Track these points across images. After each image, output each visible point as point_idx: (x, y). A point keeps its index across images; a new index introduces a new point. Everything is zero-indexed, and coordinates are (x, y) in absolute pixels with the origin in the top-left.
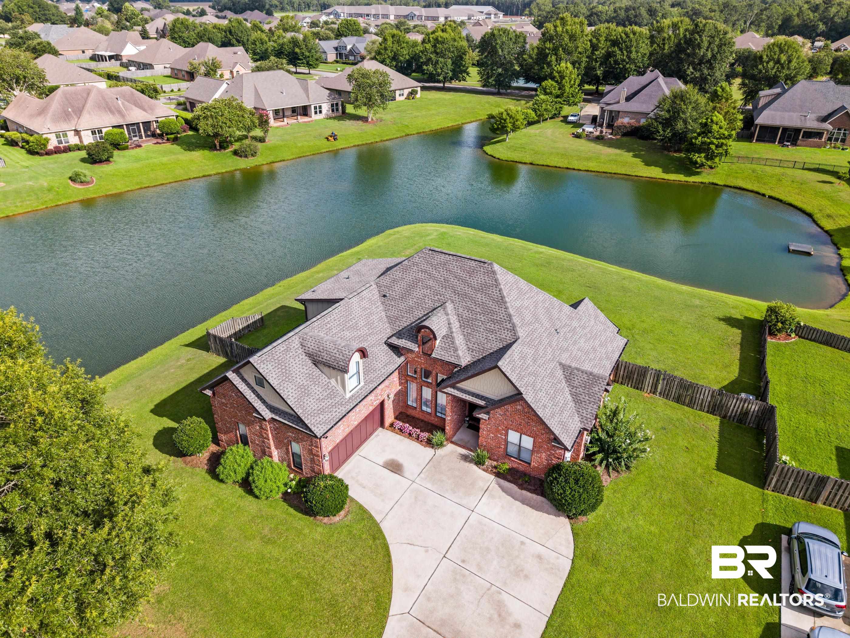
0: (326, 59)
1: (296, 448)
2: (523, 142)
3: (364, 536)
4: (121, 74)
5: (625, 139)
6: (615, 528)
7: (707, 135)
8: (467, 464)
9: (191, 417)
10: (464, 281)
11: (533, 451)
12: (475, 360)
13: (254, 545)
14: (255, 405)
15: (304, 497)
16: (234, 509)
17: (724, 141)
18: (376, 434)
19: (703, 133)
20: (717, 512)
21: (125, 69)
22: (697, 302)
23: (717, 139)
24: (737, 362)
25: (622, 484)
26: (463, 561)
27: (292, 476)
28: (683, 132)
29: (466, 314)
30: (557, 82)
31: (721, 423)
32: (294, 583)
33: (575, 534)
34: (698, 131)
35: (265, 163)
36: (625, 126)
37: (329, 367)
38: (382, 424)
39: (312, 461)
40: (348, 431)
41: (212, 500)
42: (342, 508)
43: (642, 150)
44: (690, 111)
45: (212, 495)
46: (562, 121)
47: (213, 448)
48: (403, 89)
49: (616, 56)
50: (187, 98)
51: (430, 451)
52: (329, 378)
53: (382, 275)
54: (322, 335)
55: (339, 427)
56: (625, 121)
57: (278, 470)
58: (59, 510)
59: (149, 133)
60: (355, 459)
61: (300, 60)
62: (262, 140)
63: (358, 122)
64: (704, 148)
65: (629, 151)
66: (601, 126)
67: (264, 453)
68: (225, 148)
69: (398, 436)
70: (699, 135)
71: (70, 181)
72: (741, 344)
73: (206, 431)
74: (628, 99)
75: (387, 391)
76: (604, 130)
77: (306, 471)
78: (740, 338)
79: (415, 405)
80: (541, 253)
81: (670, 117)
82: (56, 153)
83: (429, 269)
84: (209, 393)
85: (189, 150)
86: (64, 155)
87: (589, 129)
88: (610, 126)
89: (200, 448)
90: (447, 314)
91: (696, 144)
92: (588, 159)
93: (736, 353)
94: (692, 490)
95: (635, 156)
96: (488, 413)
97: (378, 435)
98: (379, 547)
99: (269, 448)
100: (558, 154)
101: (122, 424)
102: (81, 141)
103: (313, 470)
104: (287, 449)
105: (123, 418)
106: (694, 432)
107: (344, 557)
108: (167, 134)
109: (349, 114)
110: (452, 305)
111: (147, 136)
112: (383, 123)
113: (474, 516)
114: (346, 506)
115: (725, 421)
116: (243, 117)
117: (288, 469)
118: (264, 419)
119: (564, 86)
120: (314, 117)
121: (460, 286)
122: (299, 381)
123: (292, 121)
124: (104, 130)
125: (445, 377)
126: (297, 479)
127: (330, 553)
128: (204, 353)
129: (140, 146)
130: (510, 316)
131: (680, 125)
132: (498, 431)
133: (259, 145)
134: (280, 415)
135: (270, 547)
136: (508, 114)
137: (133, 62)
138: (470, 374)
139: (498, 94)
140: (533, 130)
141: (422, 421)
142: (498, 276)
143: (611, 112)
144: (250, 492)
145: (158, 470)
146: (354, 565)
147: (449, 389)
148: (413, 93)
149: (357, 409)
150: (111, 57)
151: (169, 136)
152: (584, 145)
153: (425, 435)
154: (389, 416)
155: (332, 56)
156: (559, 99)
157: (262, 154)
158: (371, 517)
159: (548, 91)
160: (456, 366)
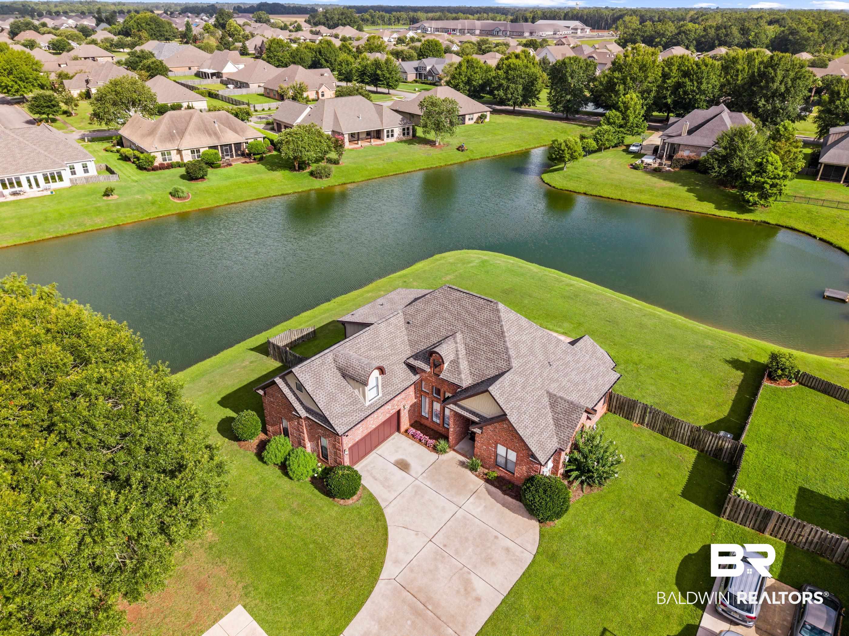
0: (406, 79)
1: (325, 442)
2: (580, 171)
3: (369, 518)
4: (220, 93)
5: (683, 172)
6: (577, 535)
7: (761, 174)
8: (464, 469)
9: (247, 410)
10: (473, 316)
11: (516, 464)
12: (475, 383)
13: (285, 515)
14: (295, 405)
15: (326, 481)
16: (273, 486)
17: (778, 181)
18: (392, 437)
19: (758, 172)
20: (670, 531)
21: (224, 87)
22: (709, 342)
23: (771, 179)
24: (730, 403)
25: (592, 499)
26: (445, 546)
27: (319, 464)
28: (739, 169)
29: (472, 344)
30: (621, 112)
31: (698, 455)
32: (311, 546)
33: (542, 536)
34: (753, 170)
35: (337, 184)
36: (684, 160)
37: (354, 380)
38: (398, 430)
39: (336, 454)
40: (366, 432)
41: (257, 477)
42: (354, 494)
43: (697, 185)
44: (746, 148)
45: (257, 474)
46: (624, 151)
47: (262, 436)
48: (473, 114)
49: (686, 86)
50: (275, 119)
51: (434, 456)
52: (353, 389)
53: (409, 304)
54: (351, 353)
55: (358, 429)
56: (685, 154)
57: (309, 458)
58: (148, 467)
59: (239, 153)
60: (372, 456)
61: (381, 81)
62: (336, 162)
63: (426, 146)
64: (758, 187)
65: (683, 185)
66: (661, 158)
67: (300, 444)
68: (303, 169)
69: (410, 441)
70: (753, 173)
71: (170, 196)
72: (740, 386)
73: (257, 422)
74: (690, 132)
75: (403, 403)
76: (664, 161)
77: (331, 462)
78: (740, 381)
79: (427, 416)
80: (571, 285)
81: (727, 154)
82: (160, 169)
83: (447, 303)
84: (261, 392)
85: (272, 170)
86: (167, 171)
87: (648, 160)
88: (670, 158)
89: (252, 435)
90: (456, 343)
91: (749, 182)
92: (641, 192)
93: (733, 393)
94: (653, 511)
95: (689, 191)
96: (481, 428)
97: (394, 438)
98: (380, 528)
99: (304, 440)
100: (612, 185)
101: (193, 412)
102: (182, 159)
103: (336, 461)
104: (318, 442)
105: (194, 407)
106: (670, 461)
107: (351, 532)
108: (254, 154)
109: (419, 138)
110: (461, 335)
111: (237, 155)
112: (449, 147)
113: (461, 512)
114: (358, 492)
115: (702, 454)
116: (320, 142)
117: (317, 458)
118: (300, 417)
119: (628, 116)
120: (387, 140)
121: (469, 320)
122: (329, 389)
123: (365, 144)
124: (202, 150)
125: (450, 395)
126: (324, 467)
127: (341, 527)
128: (264, 357)
129: (230, 165)
130: (507, 348)
131: (736, 163)
132: (489, 444)
133: (333, 167)
134: (312, 415)
135: (296, 517)
136: (567, 145)
137: (232, 80)
138: (468, 395)
139: (566, 119)
140: (592, 159)
141: (433, 430)
142: (501, 314)
143: (673, 145)
144: (286, 474)
145: (216, 448)
146: (358, 538)
147: (451, 405)
148: (482, 118)
149: (375, 415)
150: (213, 75)
151: (256, 156)
152: (640, 177)
153: (431, 442)
154: (405, 423)
155: (412, 76)
156: (622, 129)
157: (335, 176)
158: (377, 503)
159: (611, 120)
160: (459, 387)
